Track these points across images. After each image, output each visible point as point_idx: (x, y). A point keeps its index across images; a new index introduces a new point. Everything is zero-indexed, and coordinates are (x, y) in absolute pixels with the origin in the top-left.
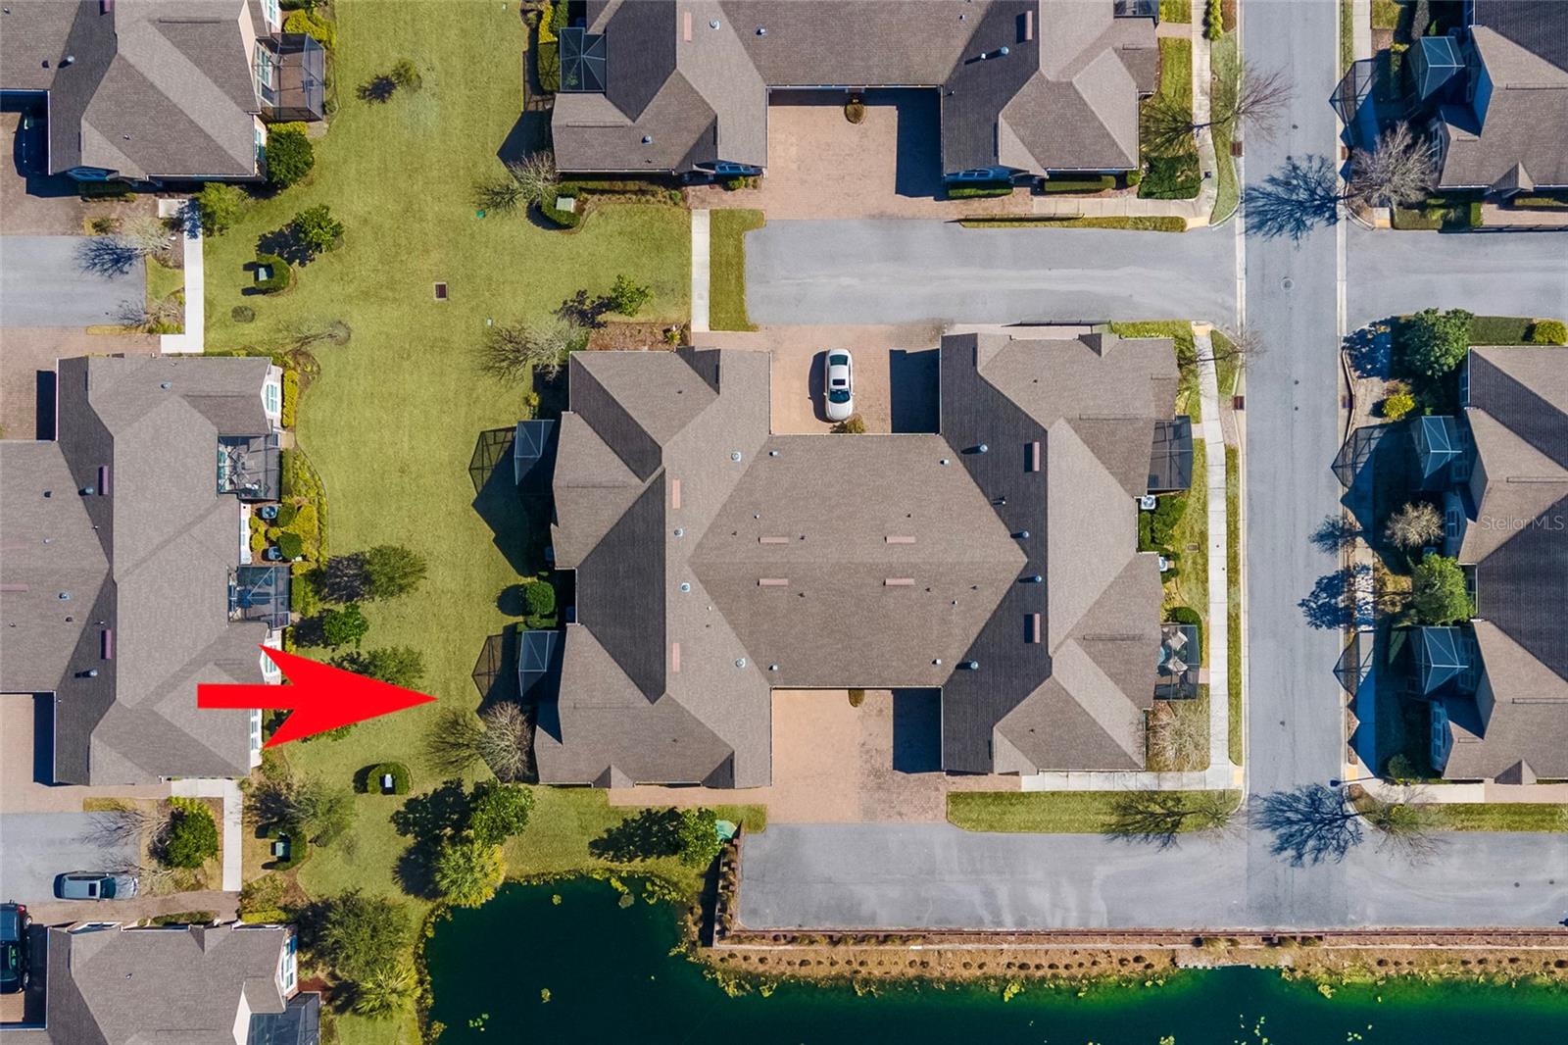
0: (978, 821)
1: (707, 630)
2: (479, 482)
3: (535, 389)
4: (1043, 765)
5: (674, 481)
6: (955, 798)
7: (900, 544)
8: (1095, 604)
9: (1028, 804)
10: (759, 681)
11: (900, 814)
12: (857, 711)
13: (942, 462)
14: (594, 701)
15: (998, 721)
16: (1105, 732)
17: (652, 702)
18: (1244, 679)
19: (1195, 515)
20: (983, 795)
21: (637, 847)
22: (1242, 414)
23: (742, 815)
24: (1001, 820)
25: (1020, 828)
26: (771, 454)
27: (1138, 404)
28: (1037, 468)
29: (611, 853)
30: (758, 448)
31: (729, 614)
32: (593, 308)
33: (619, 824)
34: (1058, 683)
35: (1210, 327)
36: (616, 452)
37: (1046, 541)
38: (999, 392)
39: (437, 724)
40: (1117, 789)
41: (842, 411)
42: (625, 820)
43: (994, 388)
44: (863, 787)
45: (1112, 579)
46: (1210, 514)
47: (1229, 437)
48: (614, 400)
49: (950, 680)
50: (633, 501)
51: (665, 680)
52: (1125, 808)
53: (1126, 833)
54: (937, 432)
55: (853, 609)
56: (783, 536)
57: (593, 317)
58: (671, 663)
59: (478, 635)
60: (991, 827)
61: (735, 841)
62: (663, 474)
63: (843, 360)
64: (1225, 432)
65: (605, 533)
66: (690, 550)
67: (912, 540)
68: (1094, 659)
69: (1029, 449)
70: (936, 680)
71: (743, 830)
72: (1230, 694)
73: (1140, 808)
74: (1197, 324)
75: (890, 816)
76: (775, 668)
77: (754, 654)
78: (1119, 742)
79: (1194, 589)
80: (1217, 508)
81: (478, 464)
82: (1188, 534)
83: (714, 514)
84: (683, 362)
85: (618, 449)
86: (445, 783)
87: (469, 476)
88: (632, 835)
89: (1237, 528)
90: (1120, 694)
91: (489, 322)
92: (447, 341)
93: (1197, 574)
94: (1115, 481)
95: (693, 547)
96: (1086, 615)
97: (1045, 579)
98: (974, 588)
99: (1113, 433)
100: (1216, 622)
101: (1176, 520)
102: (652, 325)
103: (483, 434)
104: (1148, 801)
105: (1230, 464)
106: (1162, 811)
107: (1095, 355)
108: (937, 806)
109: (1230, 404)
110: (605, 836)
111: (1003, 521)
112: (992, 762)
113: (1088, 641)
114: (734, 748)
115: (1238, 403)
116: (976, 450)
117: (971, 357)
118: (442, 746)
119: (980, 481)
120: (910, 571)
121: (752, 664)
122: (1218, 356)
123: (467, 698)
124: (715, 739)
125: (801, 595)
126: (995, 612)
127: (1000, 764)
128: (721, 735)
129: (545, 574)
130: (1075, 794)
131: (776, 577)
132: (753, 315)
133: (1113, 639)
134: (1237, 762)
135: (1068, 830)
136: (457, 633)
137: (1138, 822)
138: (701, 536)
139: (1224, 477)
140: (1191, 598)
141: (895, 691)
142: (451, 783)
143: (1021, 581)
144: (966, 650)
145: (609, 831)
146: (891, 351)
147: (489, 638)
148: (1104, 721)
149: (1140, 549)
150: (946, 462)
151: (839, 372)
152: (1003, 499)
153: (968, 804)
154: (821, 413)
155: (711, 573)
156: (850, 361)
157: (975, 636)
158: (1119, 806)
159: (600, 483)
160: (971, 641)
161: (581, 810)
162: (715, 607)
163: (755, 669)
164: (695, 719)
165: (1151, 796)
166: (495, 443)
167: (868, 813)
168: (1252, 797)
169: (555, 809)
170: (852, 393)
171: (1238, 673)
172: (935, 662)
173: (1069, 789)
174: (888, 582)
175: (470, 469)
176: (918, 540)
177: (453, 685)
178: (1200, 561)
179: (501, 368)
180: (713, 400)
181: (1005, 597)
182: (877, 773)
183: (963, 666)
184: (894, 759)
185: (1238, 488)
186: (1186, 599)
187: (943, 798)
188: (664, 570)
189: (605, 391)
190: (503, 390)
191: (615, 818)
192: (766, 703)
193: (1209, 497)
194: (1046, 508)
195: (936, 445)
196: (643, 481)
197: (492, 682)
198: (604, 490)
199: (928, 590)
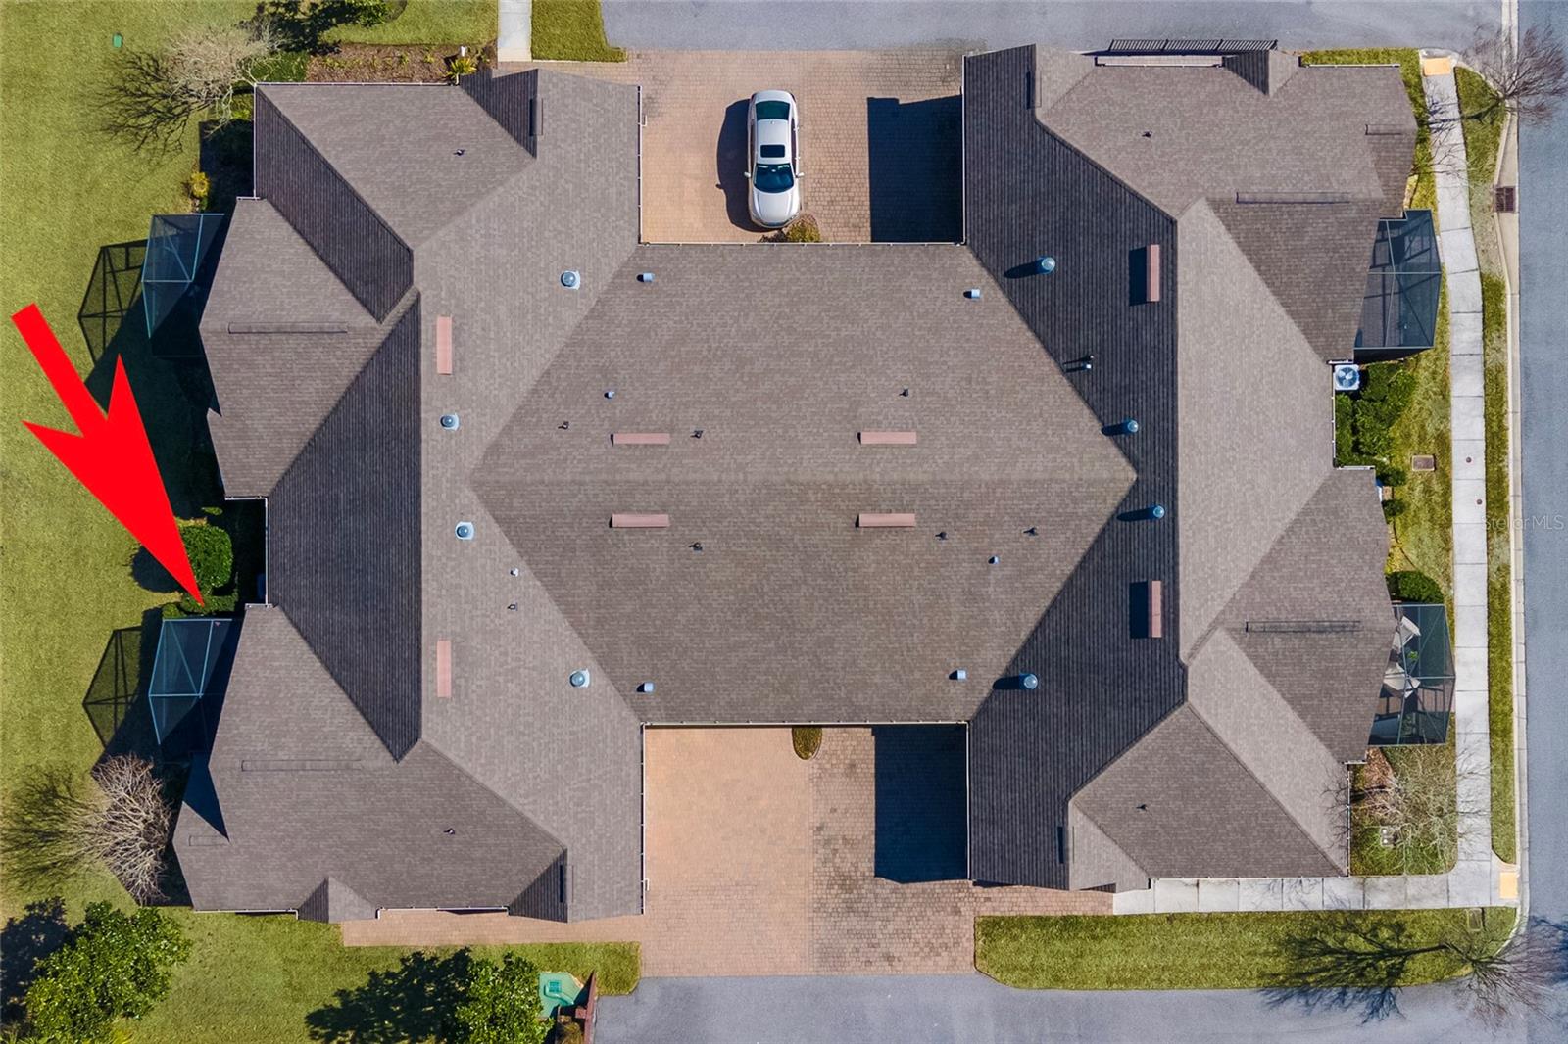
0: (1033, 969)
1: (512, 615)
2: (97, 341)
3: (204, 165)
4: (1158, 867)
5: (440, 320)
6: (991, 928)
7: (886, 446)
8: (1263, 562)
9: (1125, 937)
10: (618, 713)
11: (889, 958)
12: (805, 767)
13: (968, 294)
14: (282, 755)
15: (1076, 790)
16: (1282, 808)
17: (397, 758)
18: (1518, 703)
19: (1428, 404)
20: (1041, 922)
21: (397, 1023)
22: (1510, 222)
23: (592, 961)
24: (1074, 967)
25: (1110, 982)
26: (640, 278)
27: (1347, 175)
28: (1155, 295)
29: (350, 1034)
30: (616, 267)
31: (554, 583)
32: (313, 17)
33: (363, 981)
34: (1198, 717)
35: (1454, 61)
36: (332, 268)
37: (1175, 438)
38: (1077, 152)
39: (16, 796)
40: (1288, 907)
41: (783, 206)
42: (373, 974)
43: (1069, 147)
44: (820, 907)
45: (1293, 516)
46: (1454, 401)
47: (1489, 262)
48: (329, 167)
49: (984, 709)
50: (362, 360)
51: (419, 715)
52: (1303, 943)
53: (1304, 991)
54: (958, 238)
55: (798, 573)
56: (660, 430)
57: (314, 35)
58: (433, 681)
59: (95, 627)
60: (1057, 980)
61: (580, 1013)
62: (415, 306)
63: (780, 111)
64: (1481, 251)
65: (313, 427)
66: (472, 458)
67: (911, 438)
68: (1263, 668)
69: (1139, 259)
70: (956, 707)
71: (595, 990)
72: (1492, 732)
73: (1330, 942)
74: (1430, 56)
75: (869, 962)
76: (648, 688)
77: (607, 662)
78: (1305, 827)
79: (1427, 540)
80: (1467, 390)
81: (95, 307)
82: (1415, 438)
83: (524, 388)
84: (472, 101)
85: (335, 261)
86: (30, 908)
87: (78, 329)
88: (387, 1001)
89: (1502, 428)
90: (1308, 737)
91: (117, 41)
92: (36, 76)
93: (1432, 510)
94: (1295, 329)
95: (479, 454)
96: (1247, 584)
97: (1173, 511)
98: (1032, 531)
99: (1299, 231)
100: (1468, 597)
101: (1397, 409)
102: (424, 48)
103: (105, 251)
104: (1343, 929)
105: (1490, 309)
106: (1370, 948)
107: (1257, 93)
108: (957, 943)
109: (1490, 200)
110: (337, 1003)
111: (1087, 402)
112: (1066, 869)
113: (1252, 634)
114: (565, 842)
115: (1505, 200)
116: (1034, 268)
117: (1024, 89)
118: (24, 838)
119: (1041, 328)
120: (907, 498)
121: (603, 681)
122: (1467, 112)
123: (75, 746)
124: (527, 827)
125: (695, 547)
126: (1071, 579)
127: (1080, 872)
128: (539, 820)
129: (215, 511)
130: (1210, 918)
131: (645, 511)
132: (614, 32)
133: (1303, 630)
134: (1507, 857)
135: (1197, 984)
136: (55, 622)
137: (1326, 969)
138: (497, 430)
139: (1480, 334)
140: (1422, 556)
141: (877, 730)
142: (42, 906)
143: (1123, 517)
144: (1013, 652)
145: (342, 994)
146: (871, 101)
147: (117, 633)
148: (1279, 789)
149: (1337, 464)
150: (975, 293)
151: (774, 132)
152: (1087, 360)
153: (1015, 938)
154: (740, 214)
155: (516, 503)
156: (794, 112)
157: (1032, 625)
158: (1290, 940)
159: (293, 325)
160: (1024, 635)
161: (291, 954)
162: (527, 572)
163: (611, 690)
164: (484, 789)
165: (1349, 920)
166: (128, 268)
167: (829, 955)
168: (1535, 921)
169: (240, 952)
170: (798, 172)
171: (1506, 693)
172: (954, 676)
173: (1201, 909)
174: (864, 519)
175: (80, 317)
176: (921, 442)
177: (46, 722)
178: (1437, 487)
179: (139, 128)
180: (521, 167)
181: (1092, 549)
182: (845, 882)
183: (1008, 683)
184: (877, 855)
185: (1505, 354)
186: (1413, 557)
187: (968, 929)
188: (419, 496)
189: (313, 151)
190: (144, 169)
191: (353, 970)
192: (632, 756)
193: (1452, 371)
194: (1174, 373)
195: (959, 262)
196: (379, 320)
197: (121, 717)
198: (304, 340)
199: (942, 535)
